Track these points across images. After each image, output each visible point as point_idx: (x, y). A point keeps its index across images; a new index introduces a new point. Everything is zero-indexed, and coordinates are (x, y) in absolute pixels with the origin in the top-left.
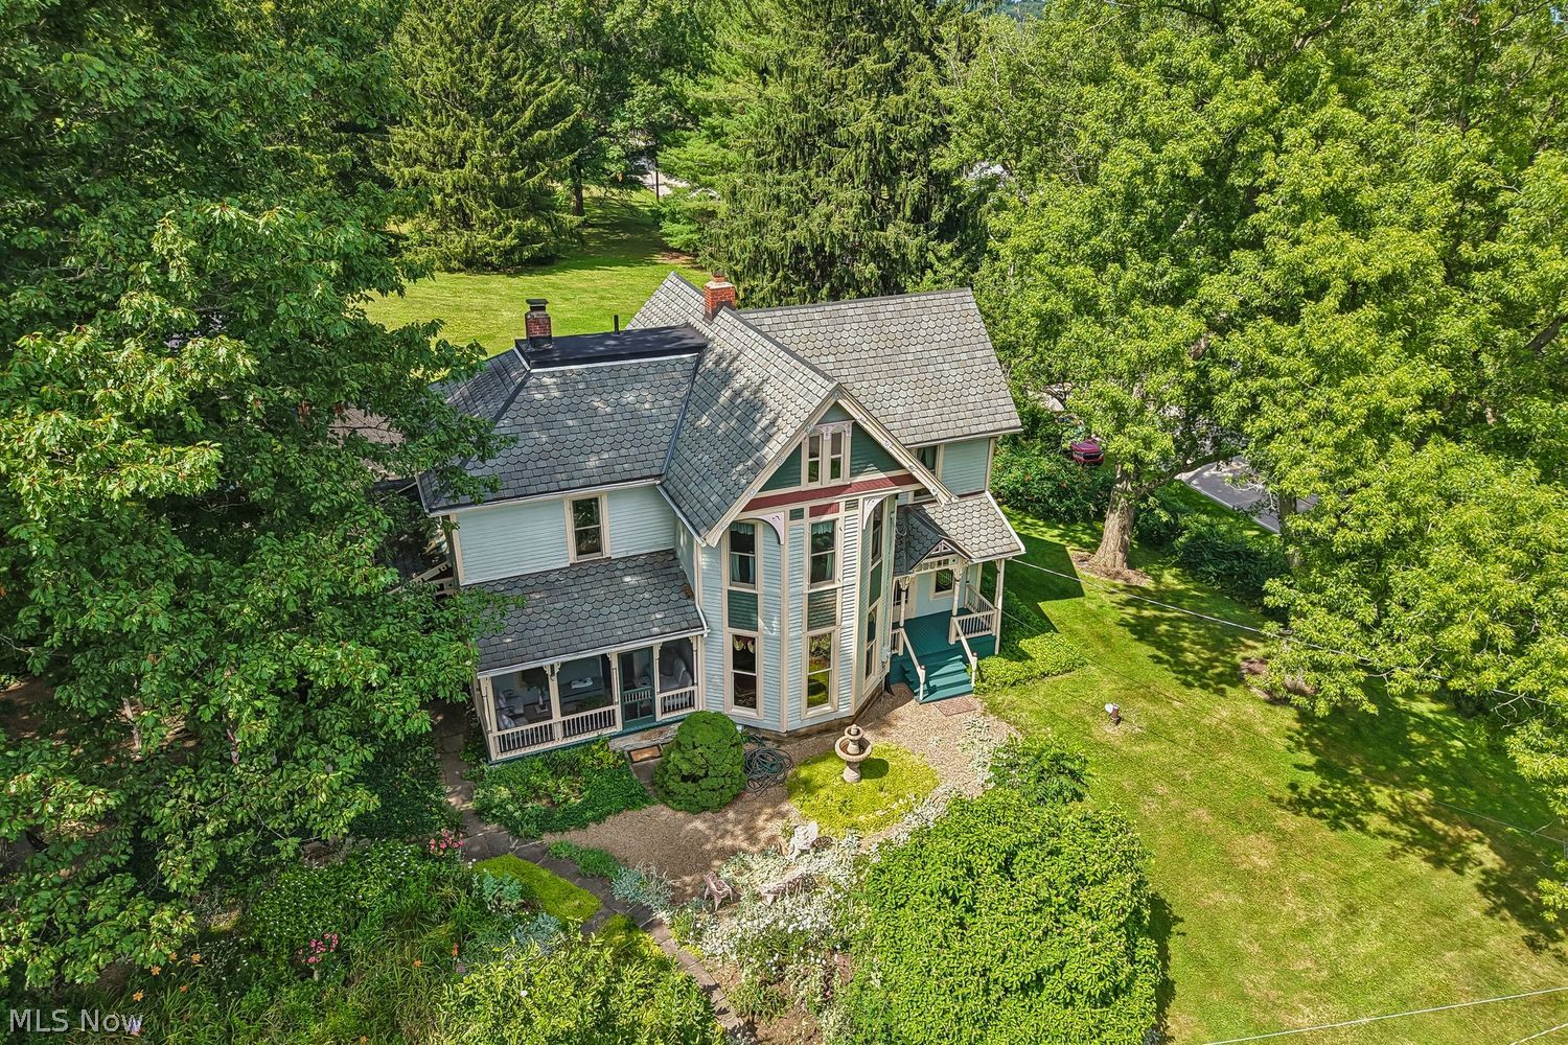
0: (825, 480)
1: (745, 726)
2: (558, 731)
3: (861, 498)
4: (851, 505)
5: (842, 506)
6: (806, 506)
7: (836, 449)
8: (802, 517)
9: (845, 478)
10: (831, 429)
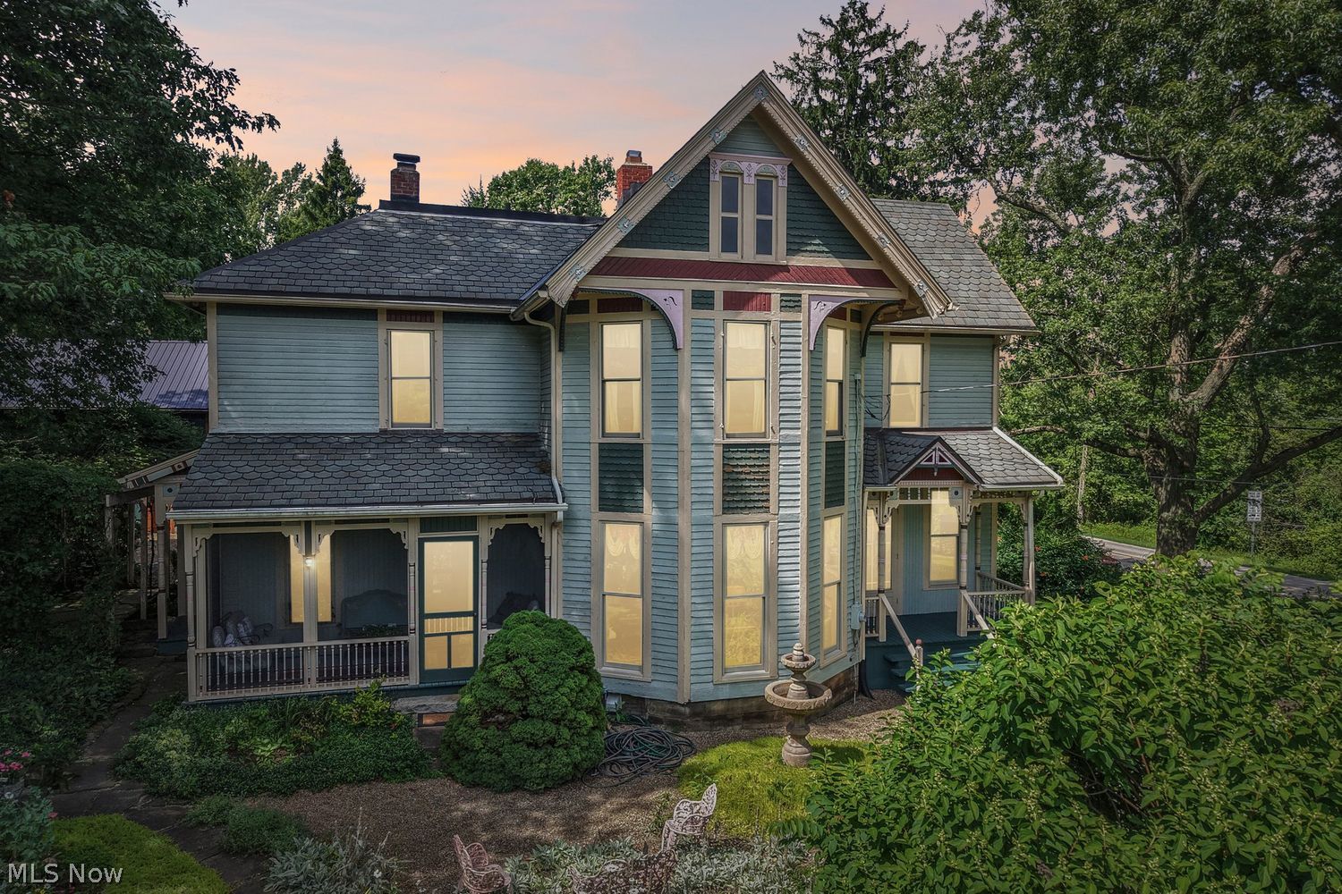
0: (747, 253)
1: (625, 697)
2: (311, 664)
3: (805, 293)
4: (792, 303)
5: (775, 301)
6: (719, 287)
7: (764, 204)
8: (711, 306)
9: (778, 255)
10: (755, 167)
